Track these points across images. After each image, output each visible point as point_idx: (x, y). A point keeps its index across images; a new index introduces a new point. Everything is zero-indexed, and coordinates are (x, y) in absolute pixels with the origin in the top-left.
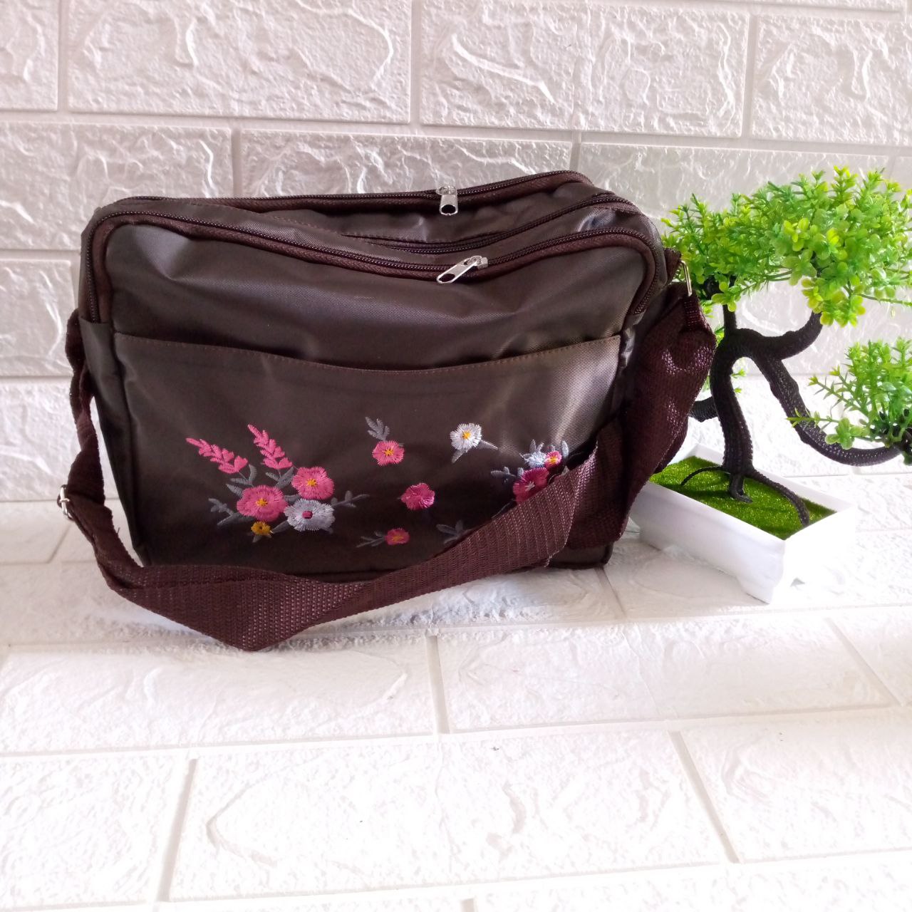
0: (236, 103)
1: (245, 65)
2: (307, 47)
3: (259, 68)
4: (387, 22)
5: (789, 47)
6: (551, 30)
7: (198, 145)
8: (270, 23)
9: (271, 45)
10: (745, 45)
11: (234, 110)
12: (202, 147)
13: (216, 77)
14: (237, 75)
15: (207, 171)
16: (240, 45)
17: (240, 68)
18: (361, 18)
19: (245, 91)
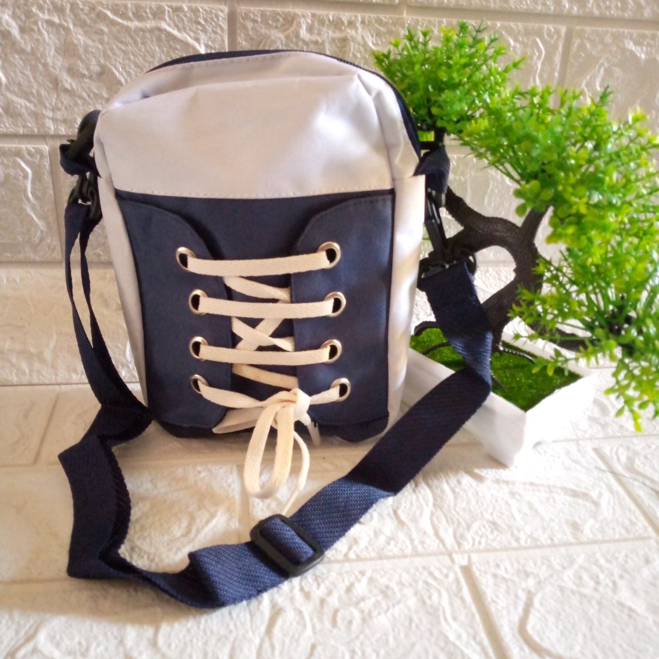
0: (51, 122)
1: (56, 83)
2: (120, 63)
3: (71, 85)
4: (202, 37)
5: (601, 62)
6: (368, 46)
7: (15, 163)
8: (79, 37)
9: (82, 60)
10: (557, 59)
11: (49, 128)
12: (20, 165)
13: (26, 95)
14: (49, 93)
15: (26, 187)
16: (49, 60)
17: (51, 86)
18: (175, 32)
19: (59, 109)
